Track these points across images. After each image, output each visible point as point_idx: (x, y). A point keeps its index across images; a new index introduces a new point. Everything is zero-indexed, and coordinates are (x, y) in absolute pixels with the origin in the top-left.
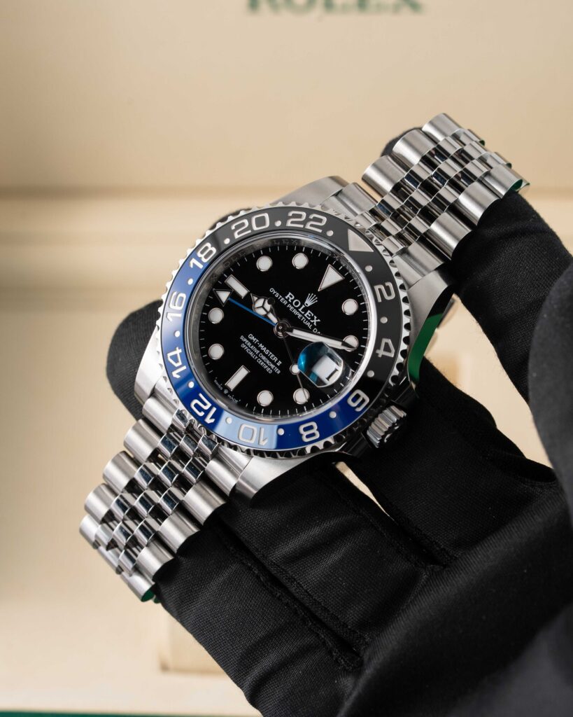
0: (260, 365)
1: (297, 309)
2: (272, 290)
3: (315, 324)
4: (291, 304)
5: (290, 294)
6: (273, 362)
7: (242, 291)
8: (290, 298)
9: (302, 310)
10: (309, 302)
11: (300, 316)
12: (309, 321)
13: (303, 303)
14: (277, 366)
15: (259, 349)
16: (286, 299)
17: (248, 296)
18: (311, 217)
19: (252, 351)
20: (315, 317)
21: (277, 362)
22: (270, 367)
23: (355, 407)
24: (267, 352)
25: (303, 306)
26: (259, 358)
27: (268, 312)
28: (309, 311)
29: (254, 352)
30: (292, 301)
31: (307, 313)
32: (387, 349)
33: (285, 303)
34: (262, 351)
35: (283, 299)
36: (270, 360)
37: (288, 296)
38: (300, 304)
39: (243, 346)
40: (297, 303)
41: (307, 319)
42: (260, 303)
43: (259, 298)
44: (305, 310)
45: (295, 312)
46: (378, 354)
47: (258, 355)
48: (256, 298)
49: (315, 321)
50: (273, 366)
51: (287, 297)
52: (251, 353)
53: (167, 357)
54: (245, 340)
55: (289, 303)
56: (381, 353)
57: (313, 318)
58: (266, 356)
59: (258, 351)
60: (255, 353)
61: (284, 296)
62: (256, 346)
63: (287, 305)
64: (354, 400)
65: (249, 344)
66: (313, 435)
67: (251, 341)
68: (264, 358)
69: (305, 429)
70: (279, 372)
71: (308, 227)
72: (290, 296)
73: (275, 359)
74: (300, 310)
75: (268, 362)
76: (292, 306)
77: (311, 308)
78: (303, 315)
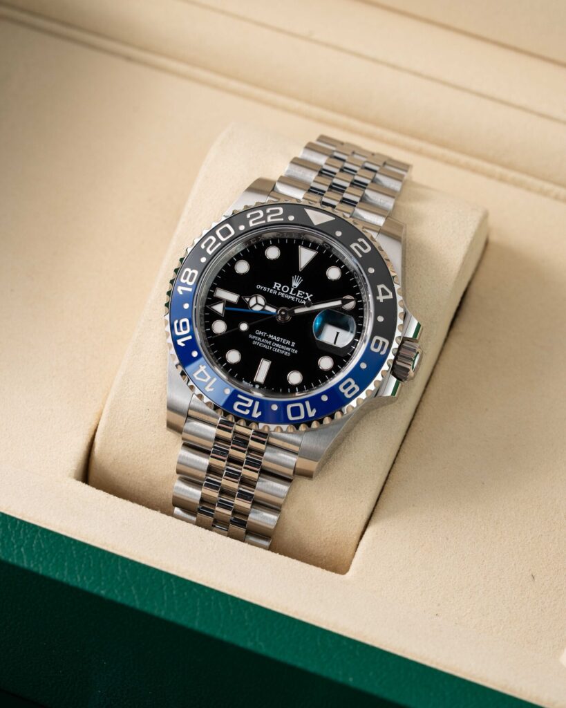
0: (277, 353)
1: (288, 293)
2: (259, 287)
3: (309, 299)
4: (281, 291)
5: (276, 283)
6: (287, 346)
7: (233, 298)
8: (278, 287)
9: (293, 293)
10: (296, 284)
11: (293, 298)
12: (303, 299)
13: (290, 287)
14: (292, 347)
15: (270, 339)
16: (274, 289)
17: (240, 300)
18: (268, 211)
19: (264, 343)
20: (307, 294)
21: (291, 344)
22: (286, 351)
23: (380, 352)
24: (278, 339)
25: (292, 289)
26: (273, 347)
27: (264, 306)
28: (299, 291)
29: (266, 344)
30: (281, 288)
31: (299, 293)
32: (385, 293)
33: (275, 292)
34: (273, 341)
35: (271, 290)
36: (284, 345)
37: (275, 286)
38: (288, 288)
39: (255, 343)
40: (285, 289)
41: (301, 299)
42: (253, 301)
43: (250, 298)
44: (296, 291)
45: (287, 296)
46: (379, 300)
47: (271, 345)
48: (248, 299)
49: (308, 297)
50: (288, 349)
51: (274, 288)
52: (265, 346)
53: (194, 377)
54: (254, 337)
55: (278, 291)
56: (381, 298)
57: (305, 296)
58: (279, 343)
59: (270, 342)
60: (268, 345)
61: (271, 288)
62: (266, 338)
63: (277, 293)
64: (376, 347)
65: (259, 339)
66: (354, 389)
67: (260, 336)
68: (278, 345)
69: (345, 387)
70: (296, 352)
71: (269, 220)
72: (277, 285)
73: (288, 342)
74: (291, 293)
75: (283, 347)
76: (282, 292)
77: (300, 288)
78: (295, 296)
